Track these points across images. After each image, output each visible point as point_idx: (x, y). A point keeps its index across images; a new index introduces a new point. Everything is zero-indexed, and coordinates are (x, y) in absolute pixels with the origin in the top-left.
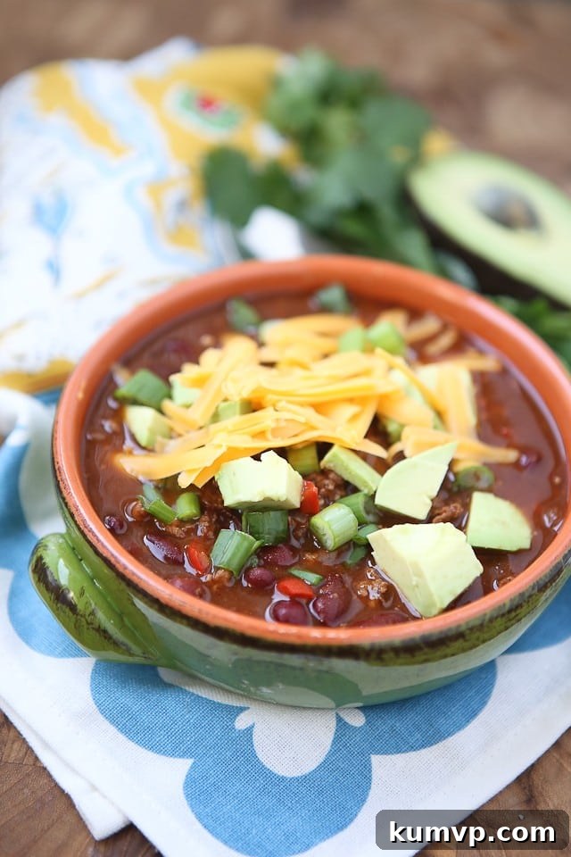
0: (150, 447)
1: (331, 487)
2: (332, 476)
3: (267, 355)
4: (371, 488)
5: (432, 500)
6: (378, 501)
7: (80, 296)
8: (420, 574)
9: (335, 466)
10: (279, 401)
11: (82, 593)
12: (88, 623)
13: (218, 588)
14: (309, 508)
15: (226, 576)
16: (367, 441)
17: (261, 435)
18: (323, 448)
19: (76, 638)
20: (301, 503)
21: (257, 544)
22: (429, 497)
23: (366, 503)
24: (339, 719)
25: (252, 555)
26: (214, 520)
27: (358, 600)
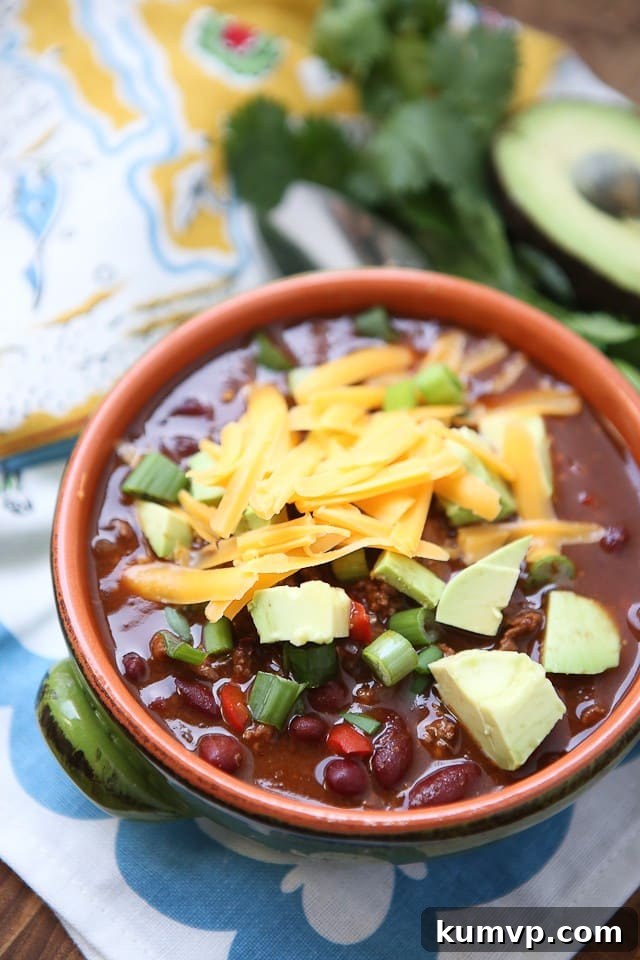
0: (169, 557)
1: (384, 602)
2: (384, 586)
3: (300, 419)
4: (432, 604)
5: (502, 611)
6: (440, 618)
7: (65, 321)
8: (492, 723)
9: (387, 579)
10: (318, 507)
11: (99, 756)
12: (107, 789)
13: (260, 747)
14: (360, 635)
15: (269, 733)
16: (424, 542)
17: (298, 552)
18: (373, 555)
19: (91, 797)
20: (351, 631)
21: (302, 687)
22: (499, 608)
23: (425, 620)
24: (399, 874)
25: (297, 700)
26: (250, 653)
27: (423, 749)
